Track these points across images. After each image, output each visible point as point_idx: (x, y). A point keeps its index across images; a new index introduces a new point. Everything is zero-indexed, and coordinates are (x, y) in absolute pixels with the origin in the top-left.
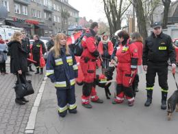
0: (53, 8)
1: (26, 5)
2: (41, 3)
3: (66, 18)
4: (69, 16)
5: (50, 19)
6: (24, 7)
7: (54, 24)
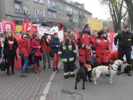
0: (73, 13)
1: (55, 12)
2: (65, 9)
3: (83, 19)
4: (84, 17)
5: (71, 21)
6: (54, 13)
7: (74, 24)
